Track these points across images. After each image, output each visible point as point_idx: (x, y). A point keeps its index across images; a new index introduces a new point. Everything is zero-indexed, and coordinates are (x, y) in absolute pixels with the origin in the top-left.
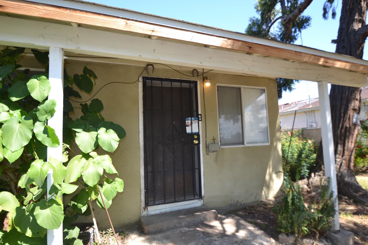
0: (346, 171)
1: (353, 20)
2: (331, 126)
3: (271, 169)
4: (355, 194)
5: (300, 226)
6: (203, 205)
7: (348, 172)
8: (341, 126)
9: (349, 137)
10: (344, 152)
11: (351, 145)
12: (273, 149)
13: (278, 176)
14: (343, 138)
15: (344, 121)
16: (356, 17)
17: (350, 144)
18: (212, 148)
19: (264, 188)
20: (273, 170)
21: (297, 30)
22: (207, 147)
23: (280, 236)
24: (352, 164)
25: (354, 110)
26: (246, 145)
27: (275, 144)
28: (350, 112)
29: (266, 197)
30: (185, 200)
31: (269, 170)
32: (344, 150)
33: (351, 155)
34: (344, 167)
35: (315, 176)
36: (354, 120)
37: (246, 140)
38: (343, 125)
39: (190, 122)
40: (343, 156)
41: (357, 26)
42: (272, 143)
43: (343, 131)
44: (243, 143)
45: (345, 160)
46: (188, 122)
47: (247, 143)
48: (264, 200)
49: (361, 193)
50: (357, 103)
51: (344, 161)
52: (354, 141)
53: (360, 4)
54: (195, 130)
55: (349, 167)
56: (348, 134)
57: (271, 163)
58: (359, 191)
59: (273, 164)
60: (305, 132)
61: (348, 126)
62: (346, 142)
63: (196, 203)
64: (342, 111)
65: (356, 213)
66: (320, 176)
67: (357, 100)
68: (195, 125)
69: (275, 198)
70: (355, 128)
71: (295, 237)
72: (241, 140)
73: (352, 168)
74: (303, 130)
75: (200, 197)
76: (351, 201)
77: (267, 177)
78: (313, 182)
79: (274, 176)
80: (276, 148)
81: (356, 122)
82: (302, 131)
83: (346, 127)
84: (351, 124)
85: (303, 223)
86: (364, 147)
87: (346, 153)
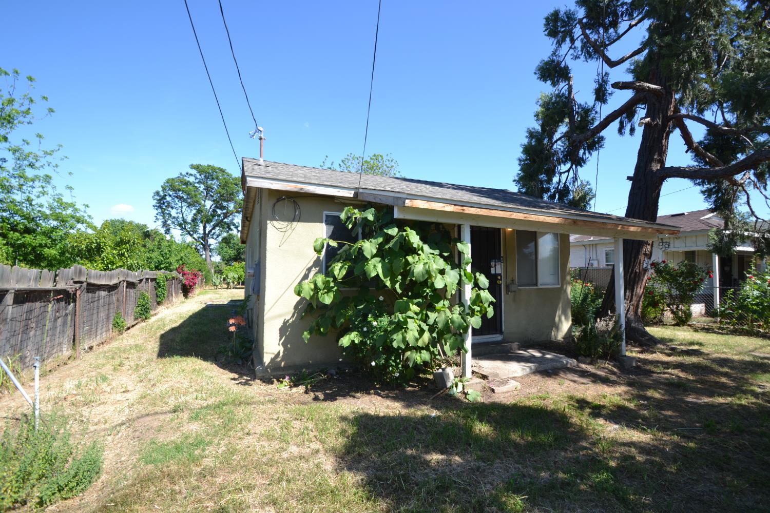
0: (633, 317)
1: (652, 160)
2: (623, 274)
3: (560, 312)
4: (641, 338)
5: (596, 349)
6: (503, 339)
7: (635, 318)
8: (630, 270)
9: (638, 282)
10: (632, 298)
11: (640, 291)
12: (563, 292)
13: (566, 318)
14: (632, 283)
15: (634, 266)
16: (656, 157)
17: (639, 289)
18: (513, 288)
19: (554, 329)
20: (562, 313)
21: (587, 152)
22: (507, 287)
23: (580, 358)
24: (640, 310)
25: (645, 255)
26: (540, 287)
27: (565, 287)
28: (642, 257)
29: (556, 337)
30: (489, 334)
31: (559, 312)
32: (632, 295)
33: (639, 301)
34: (631, 313)
35: (600, 321)
36: (645, 265)
37: (540, 281)
38: (632, 270)
39: (494, 263)
40: (630, 302)
41: (656, 167)
42: (562, 286)
43: (633, 275)
44: (537, 286)
45: (632, 305)
46: (493, 263)
47: (541, 285)
48: (553, 339)
49: (647, 338)
50: (649, 247)
51: (632, 307)
52: (642, 287)
53: (661, 143)
54: (498, 271)
55: (636, 312)
56: (637, 279)
57: (560, 305)
58: (646, 336)
59: (562, 307)
60: (583, 273)
61: (638, 271)
62: (635, 287)
63: (498, 337)
64: (633, 255)
65: (641, 352)
66: (606, 321)
67: (649, 245)
68: (498, 267)
69: (564, 338)
70: (645, 274)
71: (592, 358)
72: (535, 281)
73: (639, 314)
74: (581, 269)
75: (501, 332)
76: (637, 344)
77: (557, 319)
78: (599, 327)
79: (563, 318)
80: (565, 291)
81: (647, 267)
82: (580, 271)
83: (636, 272)
84: (641, 269)
85: (599, 346)
86: (657, 294)
87: (634, 298)
